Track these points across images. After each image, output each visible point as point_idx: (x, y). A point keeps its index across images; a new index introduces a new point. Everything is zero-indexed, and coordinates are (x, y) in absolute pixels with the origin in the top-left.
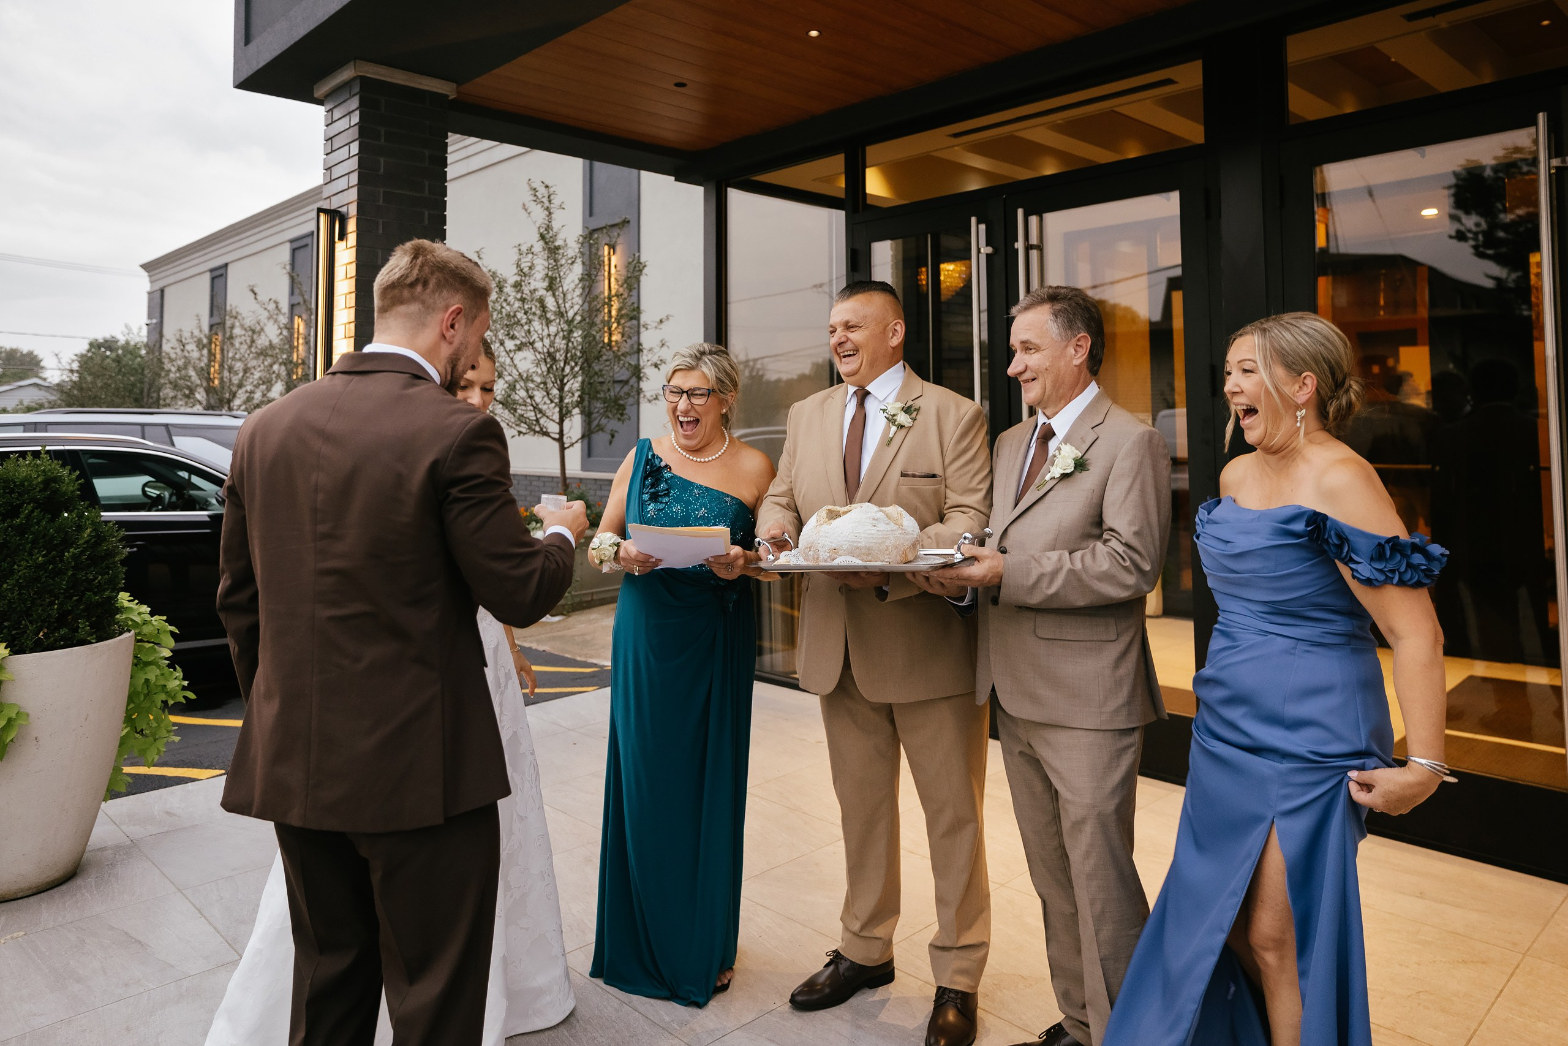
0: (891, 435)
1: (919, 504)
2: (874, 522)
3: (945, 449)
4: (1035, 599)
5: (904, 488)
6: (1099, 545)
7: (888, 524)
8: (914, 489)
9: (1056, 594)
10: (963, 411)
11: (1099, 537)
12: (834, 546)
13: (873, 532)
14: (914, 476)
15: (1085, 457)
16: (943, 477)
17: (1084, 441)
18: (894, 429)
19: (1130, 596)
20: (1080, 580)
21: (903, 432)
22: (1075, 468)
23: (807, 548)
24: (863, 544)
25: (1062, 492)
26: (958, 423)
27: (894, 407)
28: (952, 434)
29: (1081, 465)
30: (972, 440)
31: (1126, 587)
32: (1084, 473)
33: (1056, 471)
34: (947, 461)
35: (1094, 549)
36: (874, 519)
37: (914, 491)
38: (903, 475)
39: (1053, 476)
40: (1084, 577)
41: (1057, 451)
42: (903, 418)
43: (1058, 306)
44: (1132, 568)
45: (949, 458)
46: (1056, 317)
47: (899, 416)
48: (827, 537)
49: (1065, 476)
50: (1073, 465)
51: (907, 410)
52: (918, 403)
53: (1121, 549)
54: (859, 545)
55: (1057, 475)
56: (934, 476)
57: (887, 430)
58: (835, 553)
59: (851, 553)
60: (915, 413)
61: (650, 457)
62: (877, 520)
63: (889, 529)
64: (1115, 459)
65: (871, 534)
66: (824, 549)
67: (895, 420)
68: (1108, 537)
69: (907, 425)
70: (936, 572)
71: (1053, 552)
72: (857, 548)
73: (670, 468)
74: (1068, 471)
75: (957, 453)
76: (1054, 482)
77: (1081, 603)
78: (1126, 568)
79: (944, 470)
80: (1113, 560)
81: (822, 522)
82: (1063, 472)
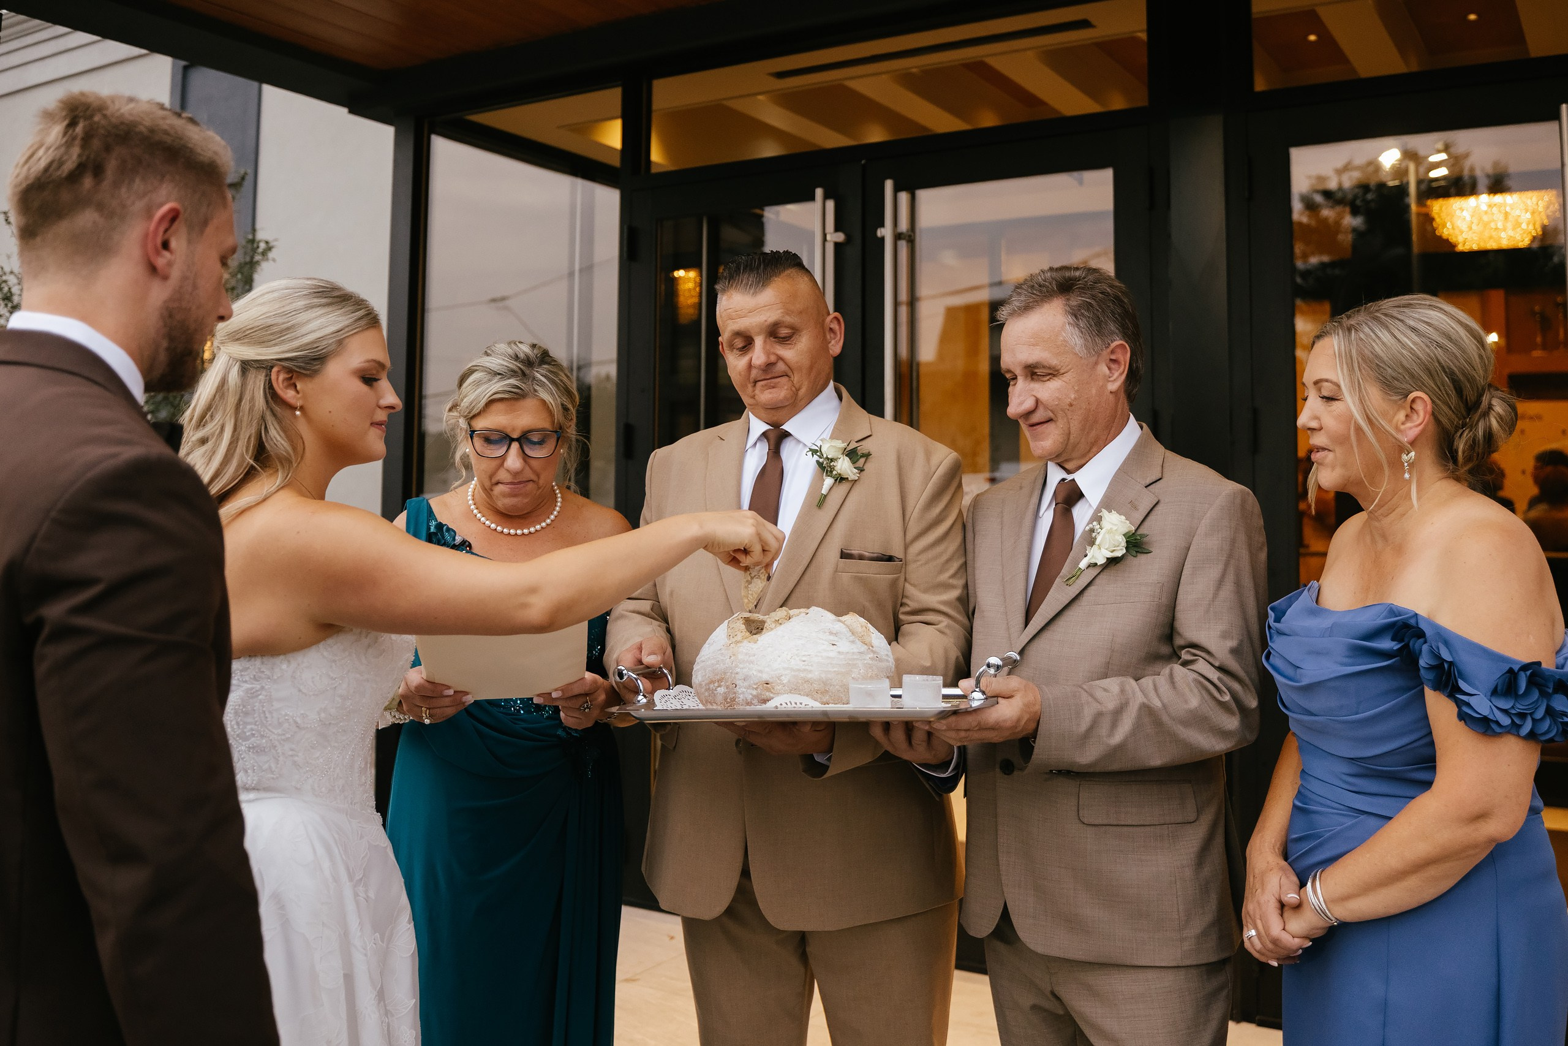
0: (824, 491)
1: (867, 604)
2: (832, 637)
3: (907, 518)
4: (1087, 757)
5: (845, 577)
6: (1177, 668)
7: (853, 642)
8: (861, 579)
9: (1121, 748)
10: (935, 461)
11: (1174, 656)
12: (765, 677)
13: (832, 654)
14: (861, 557)
15: (1140, 532)
16: (903, 560)
17: (1136, 508)
18: (828, 481)
19: (1233, 747)
20: (1158, 723)
21: (844, 488)
22: (1127, 548)
23: (712, 682)
24: (815, 675)
25: (1108, 588)
26: (928, 477)
27: (832, 448)
28: (919, 495)
29: (1135, 544)
30: (947, 506)
31: (1224, 734)
32: (1142, 558)
33: (1099, 555)
34: (910, 536)
35: (1171, 676)
36: (831, 633)
37: (861, 581)
38: (844, 555)
39: (1093, 561)
40: (1165, 718)
41: (1095, 523)
42: (844, 466)
43: (1075, 300)
44: (1233, 705)
45: (913, 529)
46: (1076, 317)
47: (840, 461)
48: (752, 662)
49: (1112, 562)
50: (1124, 544)
51: (852, 454)
52: (865, 447)
53: (1214, 675)
54: (810, 676)
55: (1101, 561)
56: (890, 559)
57: (817, 483)
58: (768, 690)
59: (795, 689)
60: (862, 460)
61: (432, 529)
62: (836, 634)
63: (856, 650)
64: (1191, 534)
65: (828, 658)
66: (746, 684)
67: (832, 469)
68: (1190, 657)
69: (852, 477)
70: (944, 722)
71: (1108, 680)
72: (807, 681)
73: (470, 546)
74: (1119, 554)
75: (924, 524)
76: (1094, 572)
77: (1157, 761)
78: (1222, 705)
79: (906, 547)
80: (1204, 692)
81: (739, 638)
82: (1110, 555)
